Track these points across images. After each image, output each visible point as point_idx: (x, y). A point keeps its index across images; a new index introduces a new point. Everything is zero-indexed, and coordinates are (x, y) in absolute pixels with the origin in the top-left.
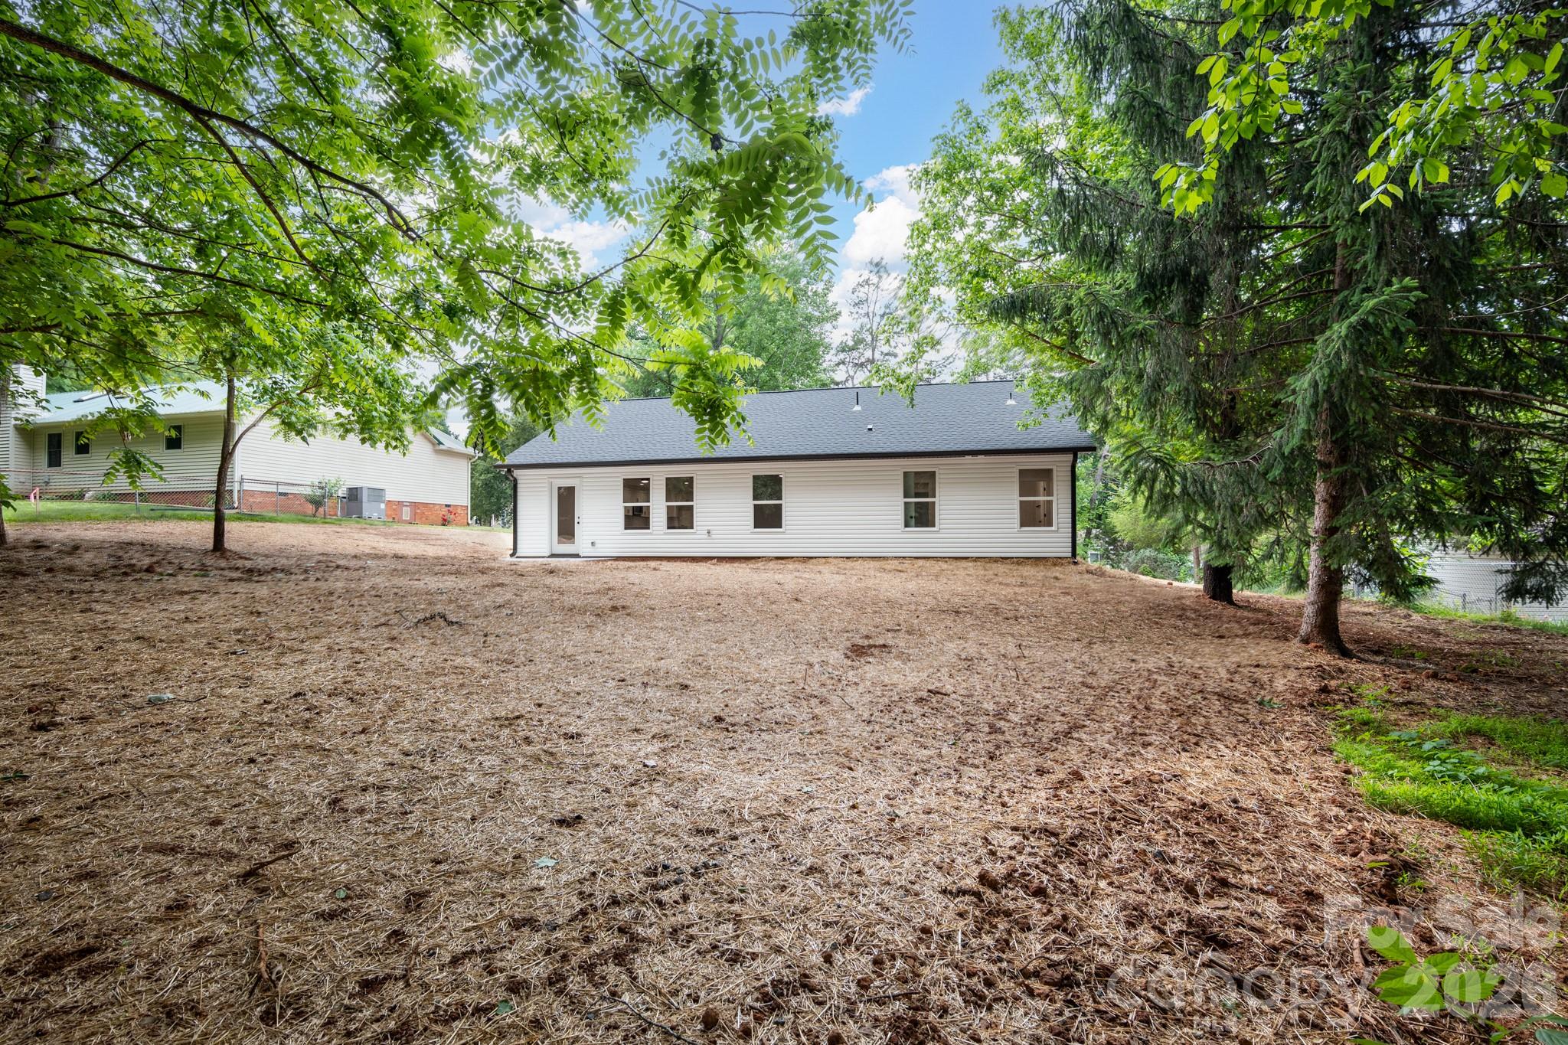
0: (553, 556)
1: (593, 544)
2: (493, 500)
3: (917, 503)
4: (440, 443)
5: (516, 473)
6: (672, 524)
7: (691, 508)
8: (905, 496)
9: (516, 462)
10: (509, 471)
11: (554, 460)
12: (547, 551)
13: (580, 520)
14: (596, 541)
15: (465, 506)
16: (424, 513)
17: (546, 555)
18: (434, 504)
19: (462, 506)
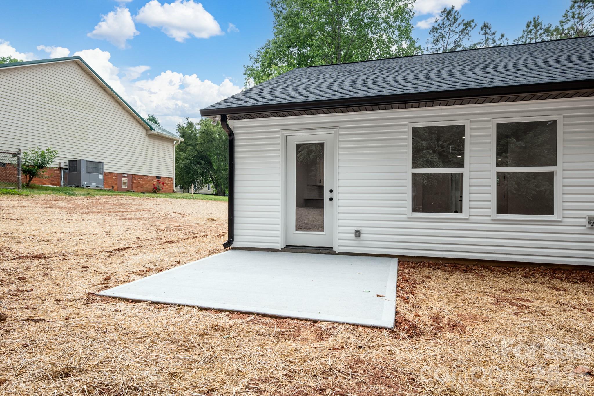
0: (289, 249)
1: (358, 234)
4: (152, 129)
5: (233, 124)
9: (234, 106)
10: (224, 120)
11: (294, 100)
12: (280, 242)
13: (334, 195)
14: (363, 230)
15: (171, 178)
16: (139, 183)
17: (280, 246)
18: (147, 176)
19: (169, 178)
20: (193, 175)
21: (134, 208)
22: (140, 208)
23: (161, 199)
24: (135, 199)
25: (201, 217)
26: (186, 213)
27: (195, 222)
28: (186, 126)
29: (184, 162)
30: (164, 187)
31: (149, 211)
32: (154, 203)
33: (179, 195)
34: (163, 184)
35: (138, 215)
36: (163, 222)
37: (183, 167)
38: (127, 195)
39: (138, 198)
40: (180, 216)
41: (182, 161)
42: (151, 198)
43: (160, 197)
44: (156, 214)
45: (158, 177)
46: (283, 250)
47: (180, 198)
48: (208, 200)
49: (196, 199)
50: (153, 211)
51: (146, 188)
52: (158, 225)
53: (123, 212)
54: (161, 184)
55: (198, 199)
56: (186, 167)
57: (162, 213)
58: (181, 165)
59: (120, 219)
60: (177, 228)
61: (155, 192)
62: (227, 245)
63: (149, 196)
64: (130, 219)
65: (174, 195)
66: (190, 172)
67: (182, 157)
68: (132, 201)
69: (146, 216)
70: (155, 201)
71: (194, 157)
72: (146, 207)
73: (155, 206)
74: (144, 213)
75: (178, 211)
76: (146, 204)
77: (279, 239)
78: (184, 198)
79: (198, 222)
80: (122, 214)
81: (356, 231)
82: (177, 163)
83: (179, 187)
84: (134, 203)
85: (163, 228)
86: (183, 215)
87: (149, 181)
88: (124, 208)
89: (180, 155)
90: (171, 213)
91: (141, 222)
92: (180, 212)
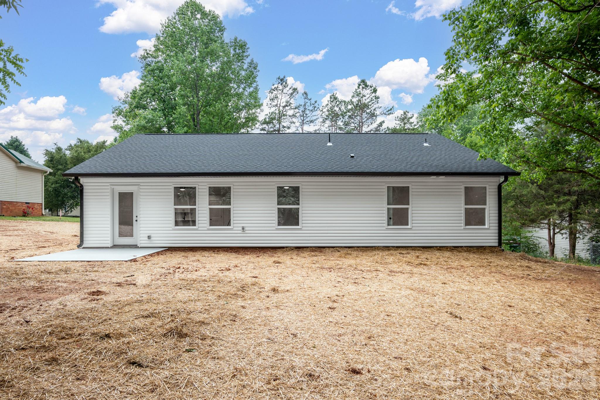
0: (115, 246)
1: (149, 237)
2: (60, 198)
3: (394, 209)
4: (21, 162)
5: (82, 180)
6: (213, 222)
7: (229, 210)
8: (388, 204)
9: (82, 172)
10: (77, 179)
11: (115, 171)
12: (110, 243)
13: (138, 219)
14: (152, 235)
15: (40, 204)
16: (9, 208)
17: (109, 246)
18: (17, 202)
19: (38, 203)
20: (63, 198)
21: (11, 228)
22: (15, 228)
23: (32, 222)
24: (10, 222)
25: (67, 234)
26: (54, 231)
27: (62, 237)
28: (54, 151)
29: (53, 186)
30: (33, 212)
31: (24, 230)
32: (26, 225)
33: (48, 218)
34: (32, 209)
35: (16, 233)
36: (36, 237)
37: (53, 191)
38: (2, 219)
39: (13, 221)
40: (49, 233)
41: (52, 184)
42: (24, 221)
43: (32, 220)
44: (30, 232)
45: (26, 203)
46: (111, 247)
47: (49, 220)
48: (75, 222)
49: (63, 221)
50: (27, 231)
51: (16, 212)
52: (33, 239)
53: (3, 231)
54: (31, 209)
55: (65, 221)
56: (55, 190)
57: (35, 232)
58: (50, 189)
59: (3, 235)
60: (47, 241)
61: (24, 216)
62: (79, 246)
63: (21, 220)
64: (10, 236)
65: (44, 218)
66: (60, 195)
67: (51, 181)
68: (8, 223)
69: (22, 234)
70: (28, 223)
71: (65, 181)
72: (21, 228)
73: (28, 227)
74: (20, 232)
75: (48, 230)
76: (20, 225)
77: (109, 242)
78: (52, 220)
79: (63, 237)
80: (3, 232)
81: (148, 236)
82: (45, 186)
83: (47, 210)
84: (10, 225)
85: (37, 240)
86: (52, 233)
87: (19, 206)
88: (3, 228)
89: (49, 179)
90: (42, 231)
91: (19, 238)
92: (49, 231)
